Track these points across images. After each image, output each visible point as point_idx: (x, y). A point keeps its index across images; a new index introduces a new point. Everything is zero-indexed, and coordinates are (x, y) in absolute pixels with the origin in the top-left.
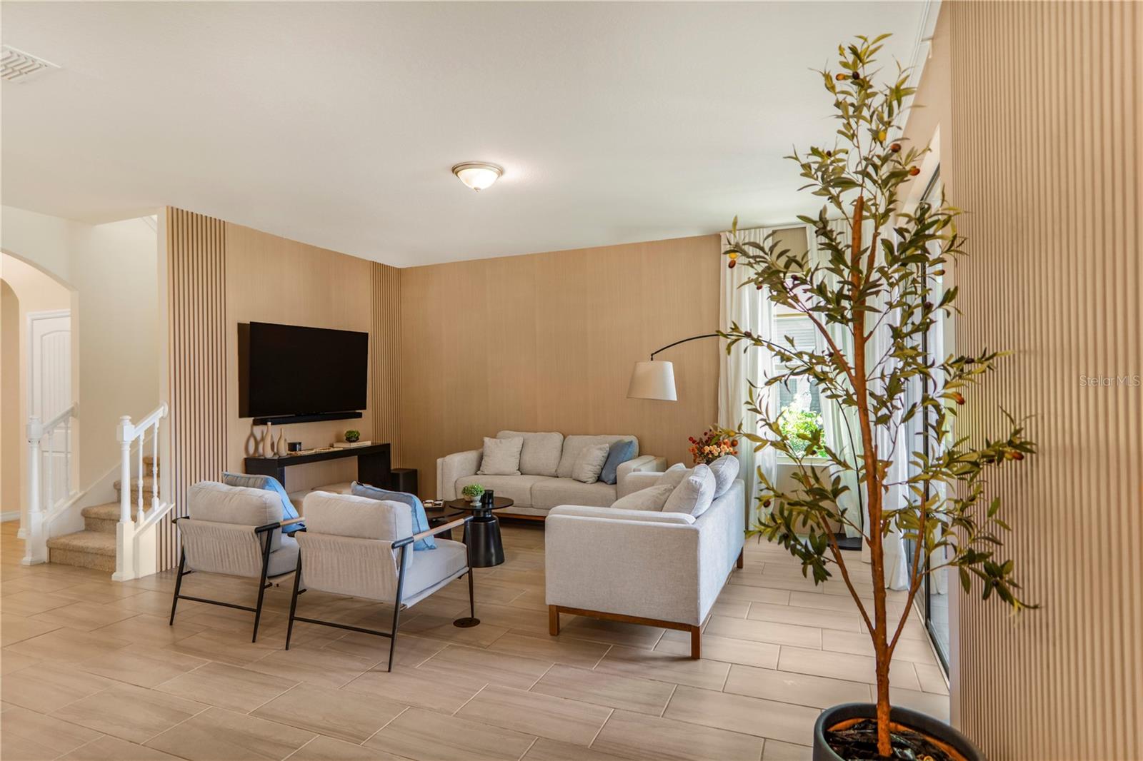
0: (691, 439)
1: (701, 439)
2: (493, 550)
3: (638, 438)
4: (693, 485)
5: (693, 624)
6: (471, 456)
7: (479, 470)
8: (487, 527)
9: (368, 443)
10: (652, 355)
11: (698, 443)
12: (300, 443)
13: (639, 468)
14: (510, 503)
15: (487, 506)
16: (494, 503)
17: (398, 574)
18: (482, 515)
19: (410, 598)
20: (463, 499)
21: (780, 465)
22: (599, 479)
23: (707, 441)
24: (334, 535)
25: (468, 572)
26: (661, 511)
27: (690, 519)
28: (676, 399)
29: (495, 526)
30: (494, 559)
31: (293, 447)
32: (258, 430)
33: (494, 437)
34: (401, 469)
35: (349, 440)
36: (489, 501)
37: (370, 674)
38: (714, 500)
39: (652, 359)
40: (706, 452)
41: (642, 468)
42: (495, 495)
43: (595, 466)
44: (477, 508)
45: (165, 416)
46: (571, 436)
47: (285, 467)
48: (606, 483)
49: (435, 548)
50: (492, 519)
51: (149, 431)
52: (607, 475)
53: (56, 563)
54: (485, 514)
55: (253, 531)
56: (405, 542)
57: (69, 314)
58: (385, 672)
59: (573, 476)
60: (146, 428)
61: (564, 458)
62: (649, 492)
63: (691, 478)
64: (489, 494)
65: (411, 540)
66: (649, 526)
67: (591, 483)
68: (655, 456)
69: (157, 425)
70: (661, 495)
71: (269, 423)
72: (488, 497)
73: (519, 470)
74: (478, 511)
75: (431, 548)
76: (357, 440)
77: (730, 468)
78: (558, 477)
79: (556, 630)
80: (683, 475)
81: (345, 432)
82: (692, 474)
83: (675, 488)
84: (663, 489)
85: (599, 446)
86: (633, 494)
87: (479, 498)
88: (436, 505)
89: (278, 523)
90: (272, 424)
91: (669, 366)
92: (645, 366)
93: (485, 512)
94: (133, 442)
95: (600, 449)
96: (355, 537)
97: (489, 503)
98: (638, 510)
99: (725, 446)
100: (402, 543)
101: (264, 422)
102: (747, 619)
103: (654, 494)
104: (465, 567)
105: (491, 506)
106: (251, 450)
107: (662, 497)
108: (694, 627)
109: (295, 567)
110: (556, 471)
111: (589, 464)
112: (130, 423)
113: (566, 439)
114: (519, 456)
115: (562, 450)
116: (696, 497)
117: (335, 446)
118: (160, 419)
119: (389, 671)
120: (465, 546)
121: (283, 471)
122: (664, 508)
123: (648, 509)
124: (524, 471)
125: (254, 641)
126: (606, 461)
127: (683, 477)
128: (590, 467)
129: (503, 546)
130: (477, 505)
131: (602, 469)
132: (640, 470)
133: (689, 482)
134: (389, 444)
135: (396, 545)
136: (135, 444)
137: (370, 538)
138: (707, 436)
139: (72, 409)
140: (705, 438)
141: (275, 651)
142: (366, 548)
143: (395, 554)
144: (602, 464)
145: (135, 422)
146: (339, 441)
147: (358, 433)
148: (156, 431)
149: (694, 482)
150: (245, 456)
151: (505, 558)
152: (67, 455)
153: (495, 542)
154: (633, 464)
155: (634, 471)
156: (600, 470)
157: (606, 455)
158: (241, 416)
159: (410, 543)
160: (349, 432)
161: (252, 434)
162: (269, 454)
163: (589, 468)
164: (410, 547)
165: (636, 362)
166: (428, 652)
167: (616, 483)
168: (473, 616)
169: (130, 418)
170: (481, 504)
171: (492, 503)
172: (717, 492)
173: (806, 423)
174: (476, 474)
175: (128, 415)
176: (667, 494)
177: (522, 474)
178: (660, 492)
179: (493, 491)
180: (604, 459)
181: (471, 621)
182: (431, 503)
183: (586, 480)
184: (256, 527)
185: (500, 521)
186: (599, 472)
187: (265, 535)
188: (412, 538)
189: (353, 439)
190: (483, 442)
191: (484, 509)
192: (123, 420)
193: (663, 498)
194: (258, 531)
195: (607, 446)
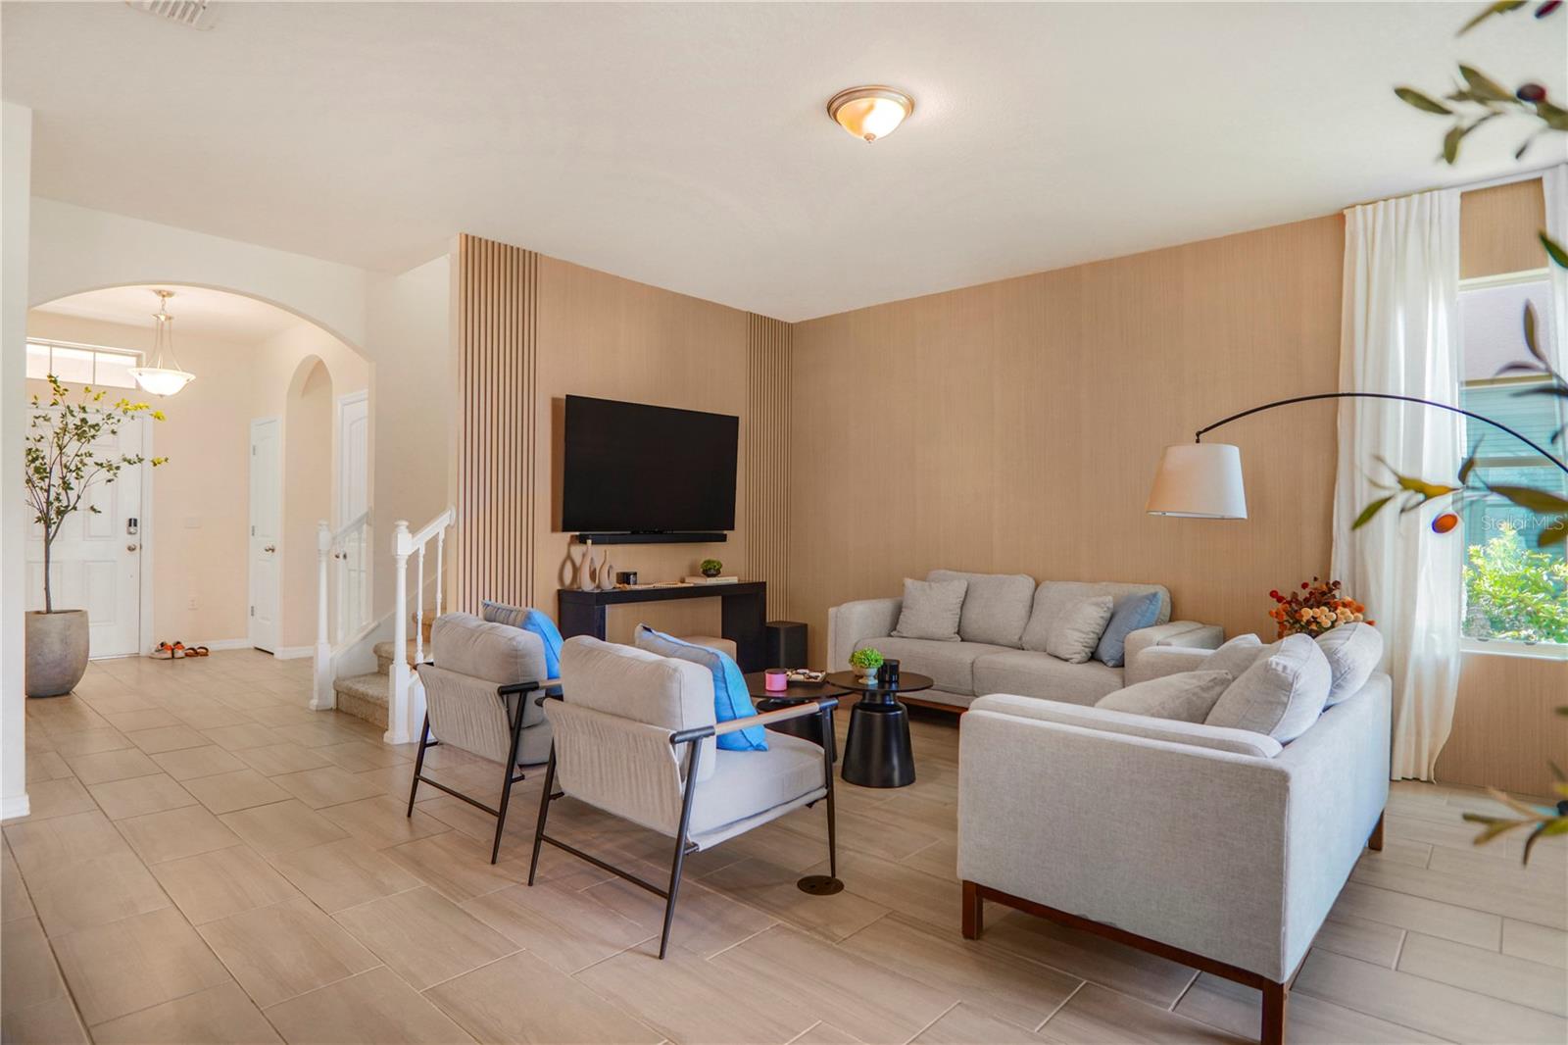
0: (1274, 594)
1: (1295, 595)
2: (895, 761)
3: (1170, 592)
4: (1278, 675)
5: (1267, 976)
6: (884, 606)
7: (895, 629)
8: (886, 722)
9: (734, 580)
10: (1198, 434)
11: (1289, 603)
12: (635, 574)
13: (1169, 640)
14: (927, 683)
15: (887, 685)
16: (900, 680)
17: (682, 788)
18: (878, 700)
19: (707, 834)
20: (852, 672)
21: (1467, 653)
22: (1094, 657)
23: (1306, 600)
24: (593, 709)
25: (826, 797)
26: (1203, 723)
27: (1266, 748)
28: (1245, 517)
29: (900, 718)
30: (896, 775)
31: (625, 578)
32: (577, 551)
33: (923, 579)
34: (783, 622)
35: (707, 573)
36: (891, 677)
37: (630, 956)
38: (1325, 710)
39: (1198, 441)
40: (1305, 619)
41: (1174, 641)
42: (901, 669)
43: (1087, 633)
44: (870, 688)
45: (452, 524)
46: (1047, 582)
47: (607, 606)
48: (1105, 664)
49: (766, 750)
50: (895, 708)
51: (431, 544)
52: (1107, 651)
53: (342, 711)
54: (883, 699)
55: (496, 691)
56: (697, 734)
57: (366, 396)
58: (654, 957)
59: (1048, 651)
60: (428, 539)
61: (1033, 619)
62: (1179, 681)
63: (1274, 659)
64: (891, 666)
65: (708, 731)
66: (1171, 753)
67: (1079, 663)
68: (1203, 623)
69: (442, 537)
70: (1203, 689)
71: (589, 542)
72: (889, 671)
73: (958, 633)
74: (873, 694)
75: (758, 748)
76: (717, 573)
77: (1362, 648)
78: (1023, 649)
79: (973, 928)
80: (1252, 656)
81: (702, 562)
82: (1277, 651)
83: (1234, 679)
84: (1209, 679)
85: (1094, 599)
86: (1145, 683)
87: (873, 671)
88: (811, 677)
89: (536, 683)
90: (592, 543)
91: (1233, 455)
92: (1183, 454)
93: (884, 696)
94: (410, 556)
95: (1097, 604)
96: (620, 716)
97: (890, 682)
98: (1153, 715)
99: (1347, 610)
100: (689, 736)
101: (582, 540)
102: (1397, 969)
103: (1187, 687)
104: (821, 787)
105: (894, 687)
106: (568, 579)
107: (1205, 695)
108: (1271, 982)
109: (546, 757)
110: (1020, 639)
111: (1074, 629)
112: (407, 530)
113: (1039, 588)
114: (959, 610)
115: (1032, 606)
116: (1285, 699)
117: (687, 581)
118: (446, 528)
119: (661, 956)
120: (822, 750)
121: (603, 611)
122: (1210, 718)
123: (1175, 716)
124: (966, 638)
125: (493, 862)
126: (1108, 625)
127: (1254, 660)
128: (1077, 635)
129: (914, 755)
130: (870, 683)
131: (1100, 639)
132: (1169, 644)
133: (1267, 668)
134: (765, 583)
135: (677, 739)
136: (413, 559)
137: (641, 721)
138: (1308, 590)
139: (367, 514)
140: (1303, 594)
141: (514, 884)
142: (634, 737)
143: (679, 753)
144: (1099, 630)
145: (413, 530)
146: (693, 574)
147: (719, 563)
148: (440, 544)
149: (1280, 668)
150: (559, 588)
151: (917, 776)
152: (359, 575)
153: (899, 747)
154: (1157, 633)
155: (1158, 644)
156: (1097, 641)
157: (1107, 615)
158: (554, 529)
159: (707, 736)
160: (708, 562)
161: (569, 557)
162: (588, 586)
163: (1075, 637)
164: (708, 746)
165: (1166, 448)
166: (736, 931)
167: (1123, 666)
168: (833, 874)
169: (405, 523)
170: (877, 681)
171: (897, 682)
172: (1332, 693)
173: (1525, 577)
174: (890, 636)
175: (407, 520)
176: (1218, 689)
177: (963, 640)
178: (1202, 683)
179: (898, 662)
180: (1102, 622)
181: (827, 883)
182: (804, 674)
183: (1068, 656)
184: (499, 685)
185: (909, 714)
186: (1092, 642)
187: (515, 699)
188: (711, 727)
189: (712, 572)
190: (903, 585)
191: (882, 690)
192: (397, 526)
193: (1208, 696)
194: (503, 692)
195: (1109, 600)
